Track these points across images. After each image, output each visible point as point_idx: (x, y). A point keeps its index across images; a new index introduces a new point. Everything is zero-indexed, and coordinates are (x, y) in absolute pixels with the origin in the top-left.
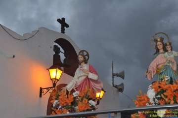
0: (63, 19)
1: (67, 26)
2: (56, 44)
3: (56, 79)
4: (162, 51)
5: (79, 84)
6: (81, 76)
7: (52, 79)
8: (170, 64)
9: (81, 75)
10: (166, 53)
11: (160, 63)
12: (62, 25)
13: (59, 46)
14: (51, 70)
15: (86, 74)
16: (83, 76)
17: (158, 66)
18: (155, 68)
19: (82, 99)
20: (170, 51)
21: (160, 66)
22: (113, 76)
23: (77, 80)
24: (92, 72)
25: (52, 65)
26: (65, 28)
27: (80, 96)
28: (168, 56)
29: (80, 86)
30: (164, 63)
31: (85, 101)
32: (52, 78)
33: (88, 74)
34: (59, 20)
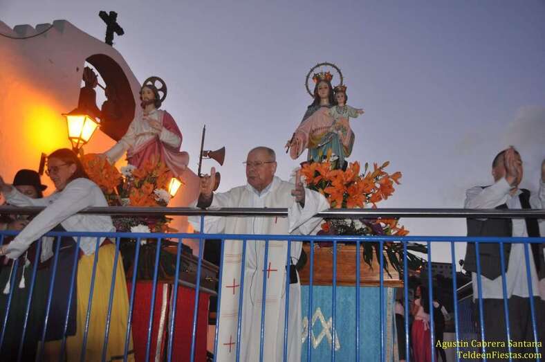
0: (114, 15)
1: (121, 32)
2: (91, 67)
3: (79, 139)
4: (325, 102)
5: (136, 150)
6: (143, 134)
7: (70, 139)
8: (340, 132)
9: (145, 131)
10: (334, 109)
11: (319, 126)
12: (108, 28)
13: (96, 72)
14: (70, 118)
15: (155, 132)
16: (148, 133)
17: (313, 132)
18: (307, 135)
19: (141, 184)
20: (341, 105)
21: (319, 132)
22: (201, 155)
23: (132, 142)
24: (168, 129)
25: (76, 107)
26: (115, 34)
27: (136, 177)
28: (337, 115)
29: (138, 154)
30: (329, 127)
31: (148, 188)
32: (71, 135)
33: (161, 131)
34: (103, 15)
